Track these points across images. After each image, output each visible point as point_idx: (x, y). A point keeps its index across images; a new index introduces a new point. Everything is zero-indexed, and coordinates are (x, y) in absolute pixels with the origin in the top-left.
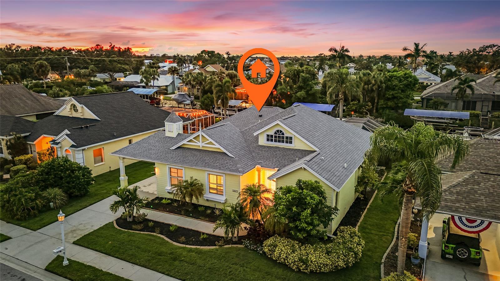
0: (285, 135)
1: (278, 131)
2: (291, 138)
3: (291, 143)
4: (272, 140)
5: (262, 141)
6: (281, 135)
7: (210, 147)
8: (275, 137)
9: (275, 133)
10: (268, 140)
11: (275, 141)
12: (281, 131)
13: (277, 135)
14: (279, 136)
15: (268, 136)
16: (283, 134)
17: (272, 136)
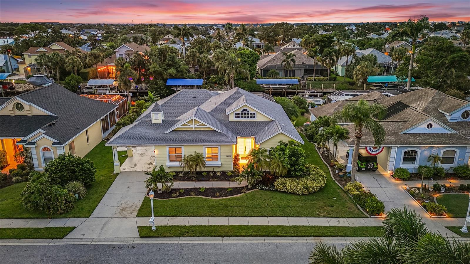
0: (250, 112)
1: (244, 110)
2: (254, 114)
3: (254, 117)
4: (239, 117)
5: (232, 118)
6: (247, 113)
7: (202, 128)
8: (242, 114)
9: (242, 112)
10: (236, 117)
11: (242, 117)
12: (246, 110)
13: (244, 113)
14: (245, 113)
15: (236, 114)
16: (248, 112)
17: (239, 114)
